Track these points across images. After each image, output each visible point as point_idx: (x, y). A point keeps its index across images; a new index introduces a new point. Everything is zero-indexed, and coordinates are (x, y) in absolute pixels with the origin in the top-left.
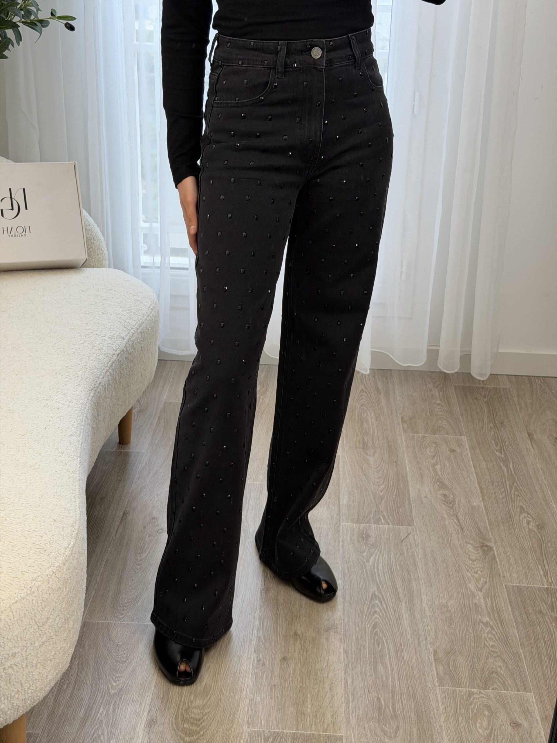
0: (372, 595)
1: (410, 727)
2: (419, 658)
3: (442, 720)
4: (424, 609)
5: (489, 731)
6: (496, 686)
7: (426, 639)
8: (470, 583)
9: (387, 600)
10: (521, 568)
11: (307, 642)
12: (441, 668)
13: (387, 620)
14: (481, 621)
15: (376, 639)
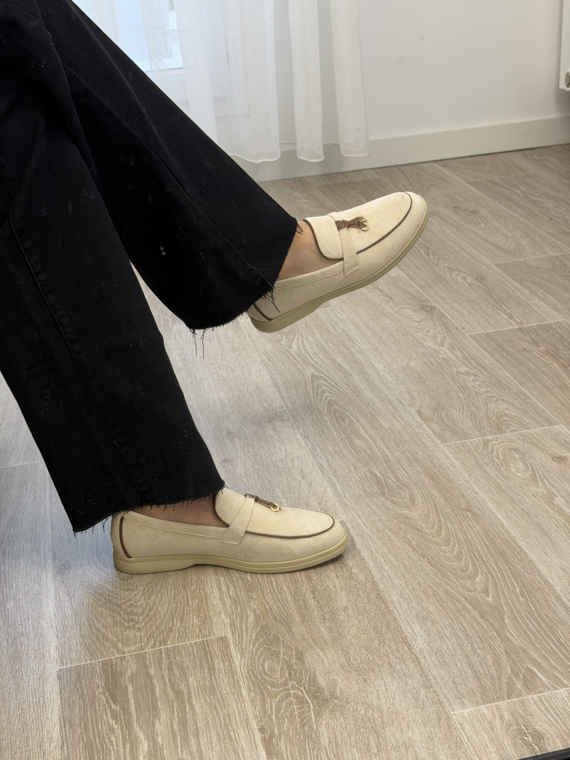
0: (312, 377)
1: (428, 491)
2: (402, 423)
3: (466, 475)
4: (383, 375)
5: (530, 472)
6: (512, 428)
7: (401, 402)
8: (427, 342)
9: (334, 378)
10: (479, 317)
11: (248, 437)
12: (435, 426)
13: (342, 395)
14: (458, 373)
15: (338, 416)
